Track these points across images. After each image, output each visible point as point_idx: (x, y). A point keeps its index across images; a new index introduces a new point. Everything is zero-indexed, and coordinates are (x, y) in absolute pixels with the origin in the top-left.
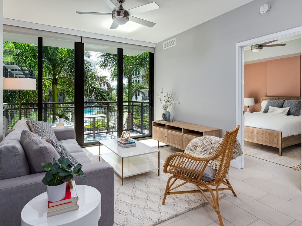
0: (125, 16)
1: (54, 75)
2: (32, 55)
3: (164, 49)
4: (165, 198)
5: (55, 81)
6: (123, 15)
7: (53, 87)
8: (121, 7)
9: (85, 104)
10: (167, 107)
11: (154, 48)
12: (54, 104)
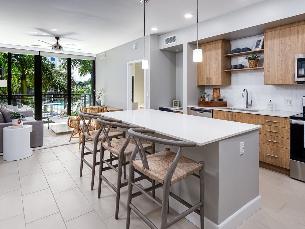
0: (60, 48)
1: (23, 72)
2: (2, 55)
3: (100, 59)
4: (71, 139)
5: (23, 77)
6: (58, 48)
7: (22, 81)
8: (57, 43)
9: (43, 96)
10: (100, 97)
11: (96, 57)
12: (22, 96)
